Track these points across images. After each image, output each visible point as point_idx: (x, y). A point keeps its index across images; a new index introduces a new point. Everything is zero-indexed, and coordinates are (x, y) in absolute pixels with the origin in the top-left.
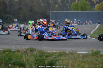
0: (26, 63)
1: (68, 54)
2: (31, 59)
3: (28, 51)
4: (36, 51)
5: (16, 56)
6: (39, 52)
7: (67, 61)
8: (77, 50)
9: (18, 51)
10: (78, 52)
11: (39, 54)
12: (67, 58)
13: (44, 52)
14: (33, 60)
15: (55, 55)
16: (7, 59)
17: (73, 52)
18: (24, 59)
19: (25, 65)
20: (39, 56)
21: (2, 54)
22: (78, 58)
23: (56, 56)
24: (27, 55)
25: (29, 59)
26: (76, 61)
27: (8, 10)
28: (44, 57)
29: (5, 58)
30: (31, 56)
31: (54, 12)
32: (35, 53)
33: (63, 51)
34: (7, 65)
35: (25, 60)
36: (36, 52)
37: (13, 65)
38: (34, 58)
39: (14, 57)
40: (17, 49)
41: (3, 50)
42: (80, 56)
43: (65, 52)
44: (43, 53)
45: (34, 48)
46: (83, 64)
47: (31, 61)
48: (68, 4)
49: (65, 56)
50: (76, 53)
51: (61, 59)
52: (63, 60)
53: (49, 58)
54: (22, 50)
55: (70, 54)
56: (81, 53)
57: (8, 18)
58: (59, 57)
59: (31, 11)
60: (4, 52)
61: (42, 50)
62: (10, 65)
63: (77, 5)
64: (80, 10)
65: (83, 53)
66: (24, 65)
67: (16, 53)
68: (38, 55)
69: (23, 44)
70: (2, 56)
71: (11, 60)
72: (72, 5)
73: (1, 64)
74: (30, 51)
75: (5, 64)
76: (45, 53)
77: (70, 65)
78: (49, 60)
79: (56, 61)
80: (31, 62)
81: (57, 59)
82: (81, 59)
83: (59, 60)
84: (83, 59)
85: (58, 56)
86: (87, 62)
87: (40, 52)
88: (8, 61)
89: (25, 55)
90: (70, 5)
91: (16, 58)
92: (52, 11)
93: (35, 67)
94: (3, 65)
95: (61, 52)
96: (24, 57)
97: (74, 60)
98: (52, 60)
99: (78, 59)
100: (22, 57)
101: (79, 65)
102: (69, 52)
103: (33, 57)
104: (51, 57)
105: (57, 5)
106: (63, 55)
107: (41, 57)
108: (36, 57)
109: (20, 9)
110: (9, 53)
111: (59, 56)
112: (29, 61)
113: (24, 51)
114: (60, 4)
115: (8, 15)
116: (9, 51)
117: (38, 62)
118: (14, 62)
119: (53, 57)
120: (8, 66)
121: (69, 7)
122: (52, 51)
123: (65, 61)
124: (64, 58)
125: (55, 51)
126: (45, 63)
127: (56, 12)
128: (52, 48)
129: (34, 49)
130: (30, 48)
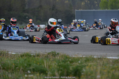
0: (48, 69)
1: (96, 59)
2: (53, 64)
3: (50, 56)
4: (60, 55)
5: (36, 61)
6: (62, 56)
7: (95, 68)
8: (106, 54)
9: (38, 55)
10: (107, 57)
11: (62, 58)
12: (95, 63)
13: (68, 56)
14: (56, 66)
15: (81, 60)
16: (26, 65)
17: (102, 57)
18: (45, 65)
19: (47, 72)
20: (63, 62)
21: (20, 59)
22: (108, 64)
23: (82, 62)
24: (49, 60)
25: (51, 64)
26: (105, 67)
27: (27, 8)
28: (69, 62)
29: (23, 64)
30: (53, 61)
31: (80, 10)
32: (58, 58)
33: (90, 56)
34: (26, 71)
35: (47, 66)
36: (60, 57)
37: (32, 72)
38: (57, 64)
39: (34, 62)
40: (37, 53)
41: (20, 55)
42: (110, 62)
43: (92, 57)
44: (67, 58)
45: (57, 52)
46: (114, 71)
47: (54, 67)
48: (96, 1)
49: (92, 62)
50: (105, 59)
51: (88, 65)
52: (90, 66)
53: (74, 63)
54: (43, 55)
55: (98, 59)
56: (111, 58)
57: (27, 17)
58: (86, 63)
59: (53, 9)
60: (22, 56)
61: (66, 54)
62: (29, 72)
63: (107, 2)
64: (109, 8)
65: (114, 58)
66: (45, 72)
67: (36, 57)
68: (62, 60)
69: (44, 48)
70: (19, 61)
71: (30, 65)
72: (100, 3)
73: (18, 70)
74: (52, 56)
75: (23, 70)
76: (69, 58)
77: (99, 72)
78: (74, 66)
79: (82, 67)
80: (53, 69)
81: (83, 64)
82: (111, 65)
83: (85, 66)
84: (113, 65)
85: (84, 62)
86: (118, 69)
87: (64, 57)
88: (26, 67)
89: (46, 60)
90: (98, 2)
91: (36, 64)
92: (77, 10)
93: (58, 74)
94: (21, 72)
95: (88, 57)
96: (45, 62)
97: (104, 66)
98: (78, 66)
99: (108, 66)
100: (43, 63)
101: (109, 72)
102: (97, 57)
103: (55, 62)
104: (76, 62)
105: (83, 3)
106: (91, 60)
107: (65, 63)
108: (59, 62)
109: (41, 6)
110: (28, 58)
111: (86, 61)
112: (51, 67)
113: (45, 56)
114: (87, 1)
115: (27, 14)
116: (28, 55)
117: (61, 69)
118: (33, 68)
119: (78, 63)
120: (26, 73)
121: (97, 5)
122: (78, 56)
123: (93, 67)
124: (92, 63)
125: (81, 55)
126: (69, 70)
127: (82, 10)
128: (77, 52)
129: (56, 54)
130: (52, 52)
